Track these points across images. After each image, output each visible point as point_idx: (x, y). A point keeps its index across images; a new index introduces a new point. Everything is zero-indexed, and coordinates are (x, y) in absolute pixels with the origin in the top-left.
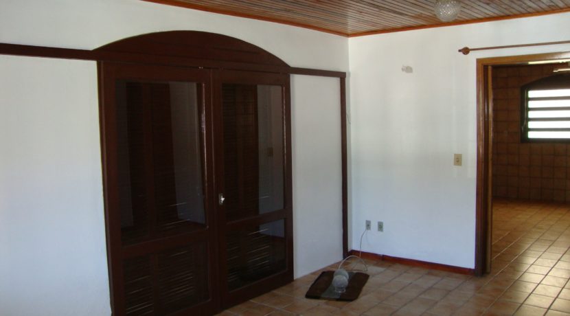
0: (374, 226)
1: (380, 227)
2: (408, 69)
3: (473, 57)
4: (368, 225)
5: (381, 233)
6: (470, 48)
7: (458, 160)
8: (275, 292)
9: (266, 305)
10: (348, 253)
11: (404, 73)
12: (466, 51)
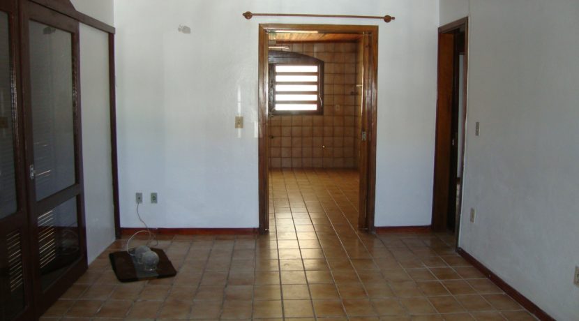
0: (146, 198)
1: (154, 198)
2: (186, 30)
3: (256, 21)
4: (139, 198)
5: (154, 205)
6: (253, 13)
7: (239, 122)
8: (77, 284)
9: (69, 299)
10: (121, 232)
11: (181, 33)
12: (248, 15)
